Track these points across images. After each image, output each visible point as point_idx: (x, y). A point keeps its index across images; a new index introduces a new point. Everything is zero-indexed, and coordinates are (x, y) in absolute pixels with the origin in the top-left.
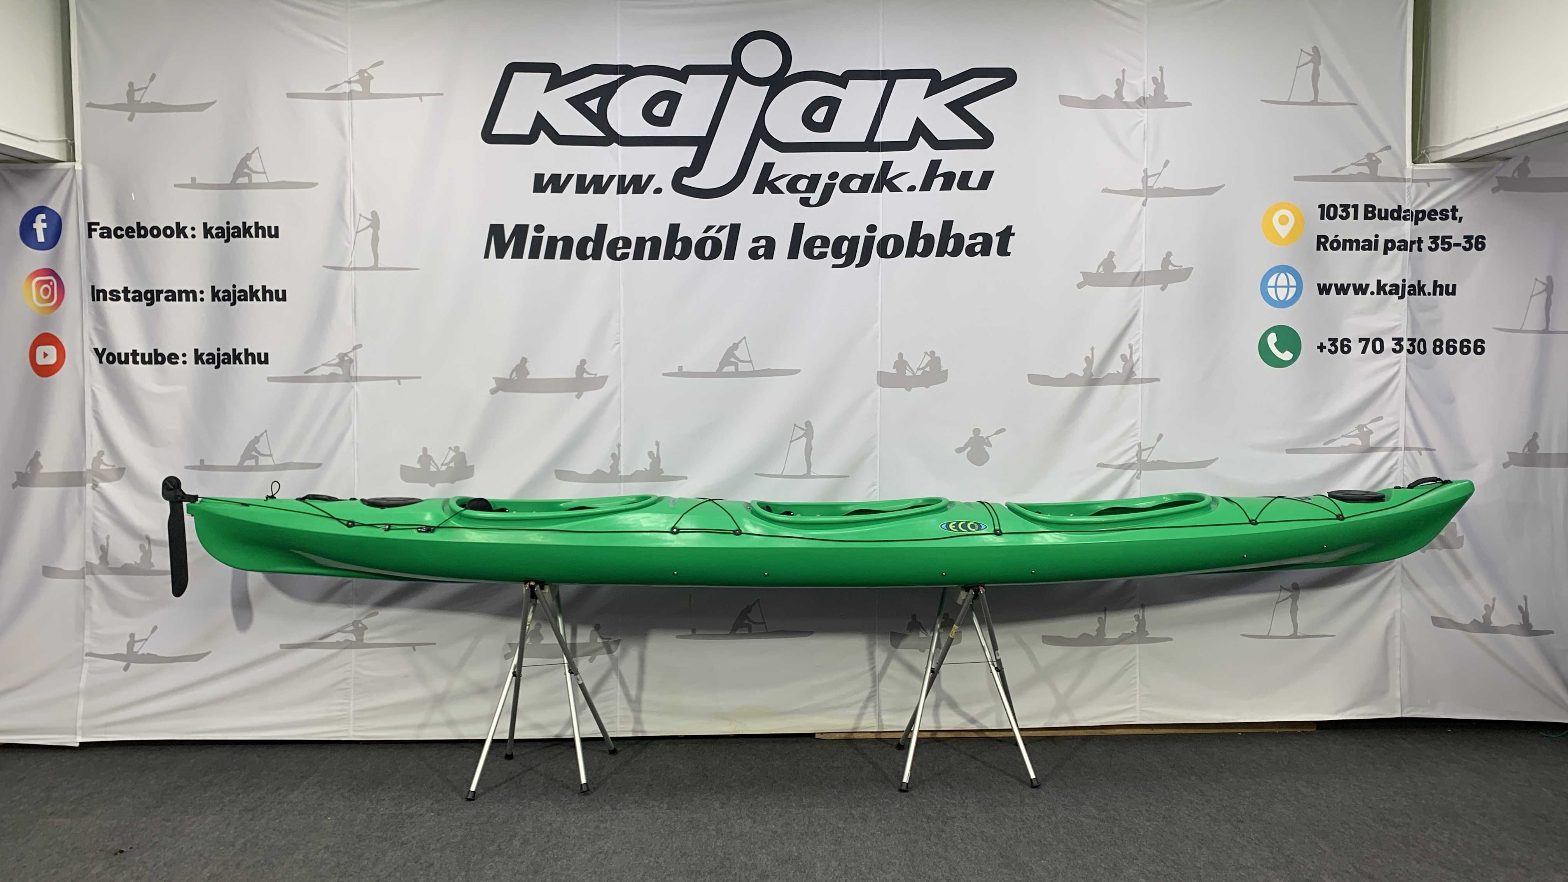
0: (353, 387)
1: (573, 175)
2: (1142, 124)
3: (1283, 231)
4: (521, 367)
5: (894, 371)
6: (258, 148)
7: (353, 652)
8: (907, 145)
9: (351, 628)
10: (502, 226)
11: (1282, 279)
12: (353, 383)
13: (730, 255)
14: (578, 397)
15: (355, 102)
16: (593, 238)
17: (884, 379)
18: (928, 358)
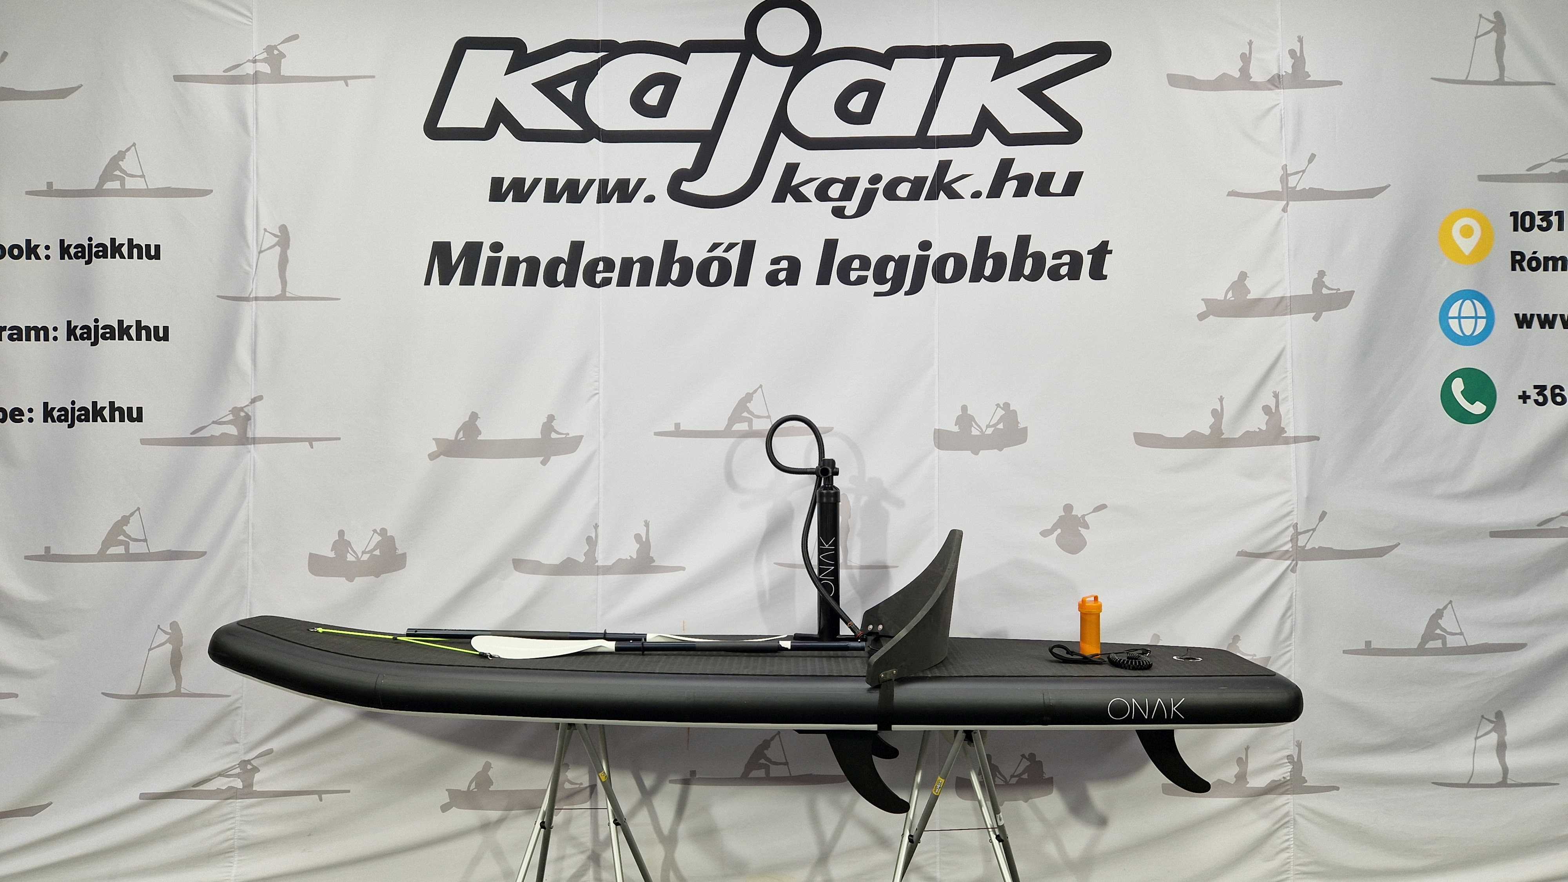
0: (250, 452)
1: (541, 179)
2: (1276, 110)
3: (1467, 245)
4: (470, 427)
5: (956, 429)
6: (134, 145)
7: (239, 803)
8: (971, 140)
9: (238, 771)
10: (448, 245)
11: (1468, 308)
12: (250, 446)
13: (742, 280)
14: (544, 463)
15: (261, 86)
16: (566, 260)
17: (943, 440)
18: (1000, 412)
